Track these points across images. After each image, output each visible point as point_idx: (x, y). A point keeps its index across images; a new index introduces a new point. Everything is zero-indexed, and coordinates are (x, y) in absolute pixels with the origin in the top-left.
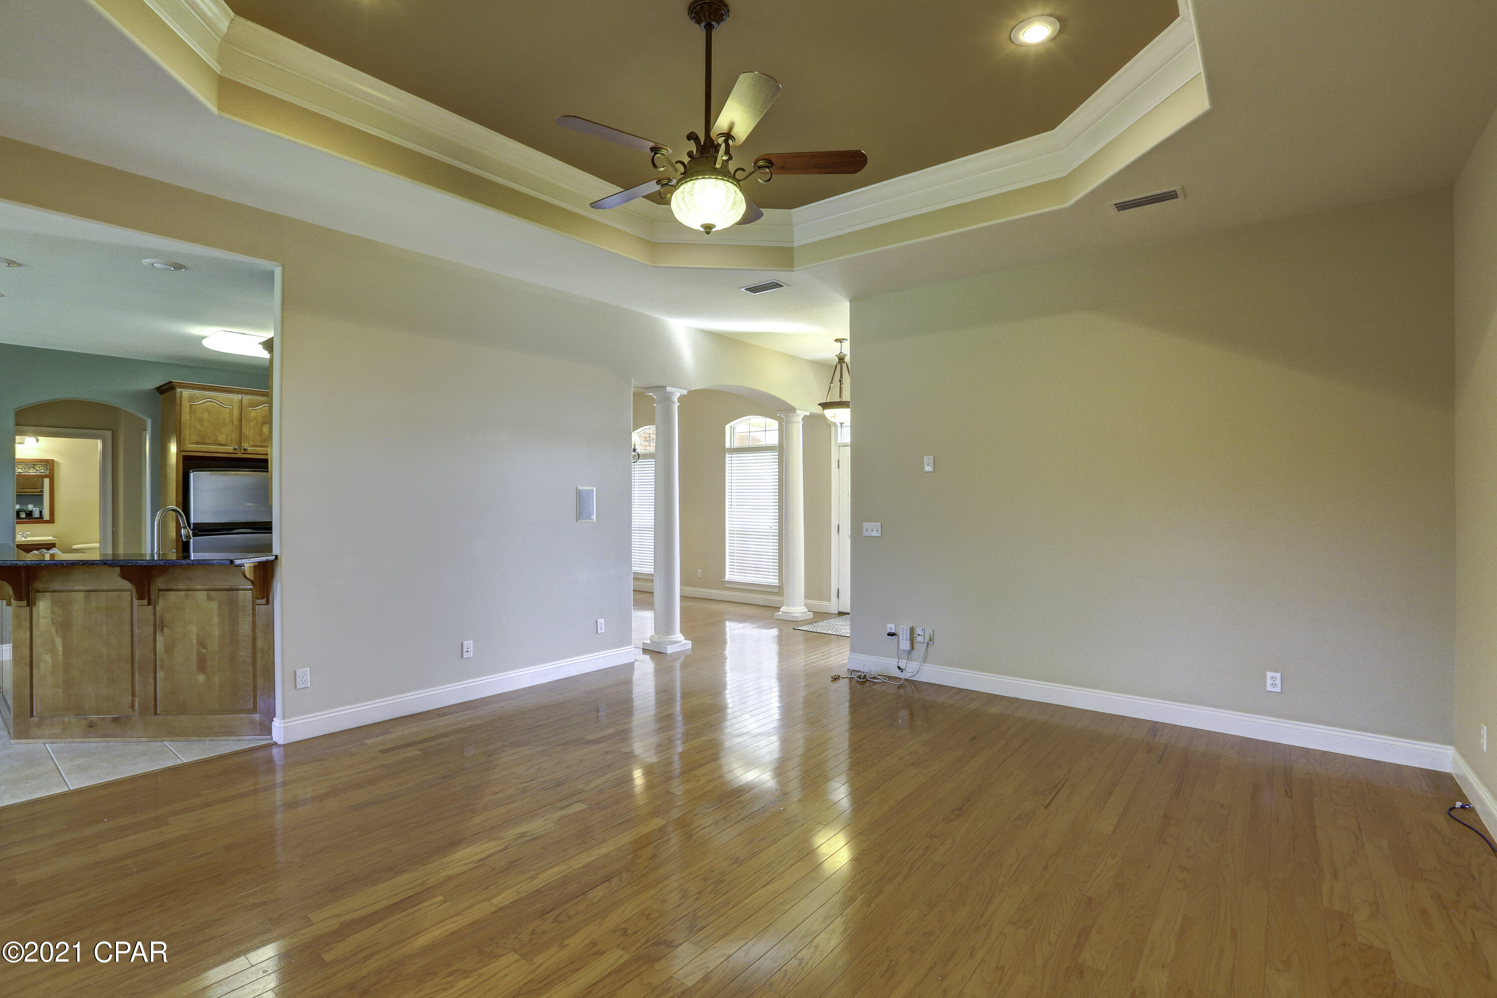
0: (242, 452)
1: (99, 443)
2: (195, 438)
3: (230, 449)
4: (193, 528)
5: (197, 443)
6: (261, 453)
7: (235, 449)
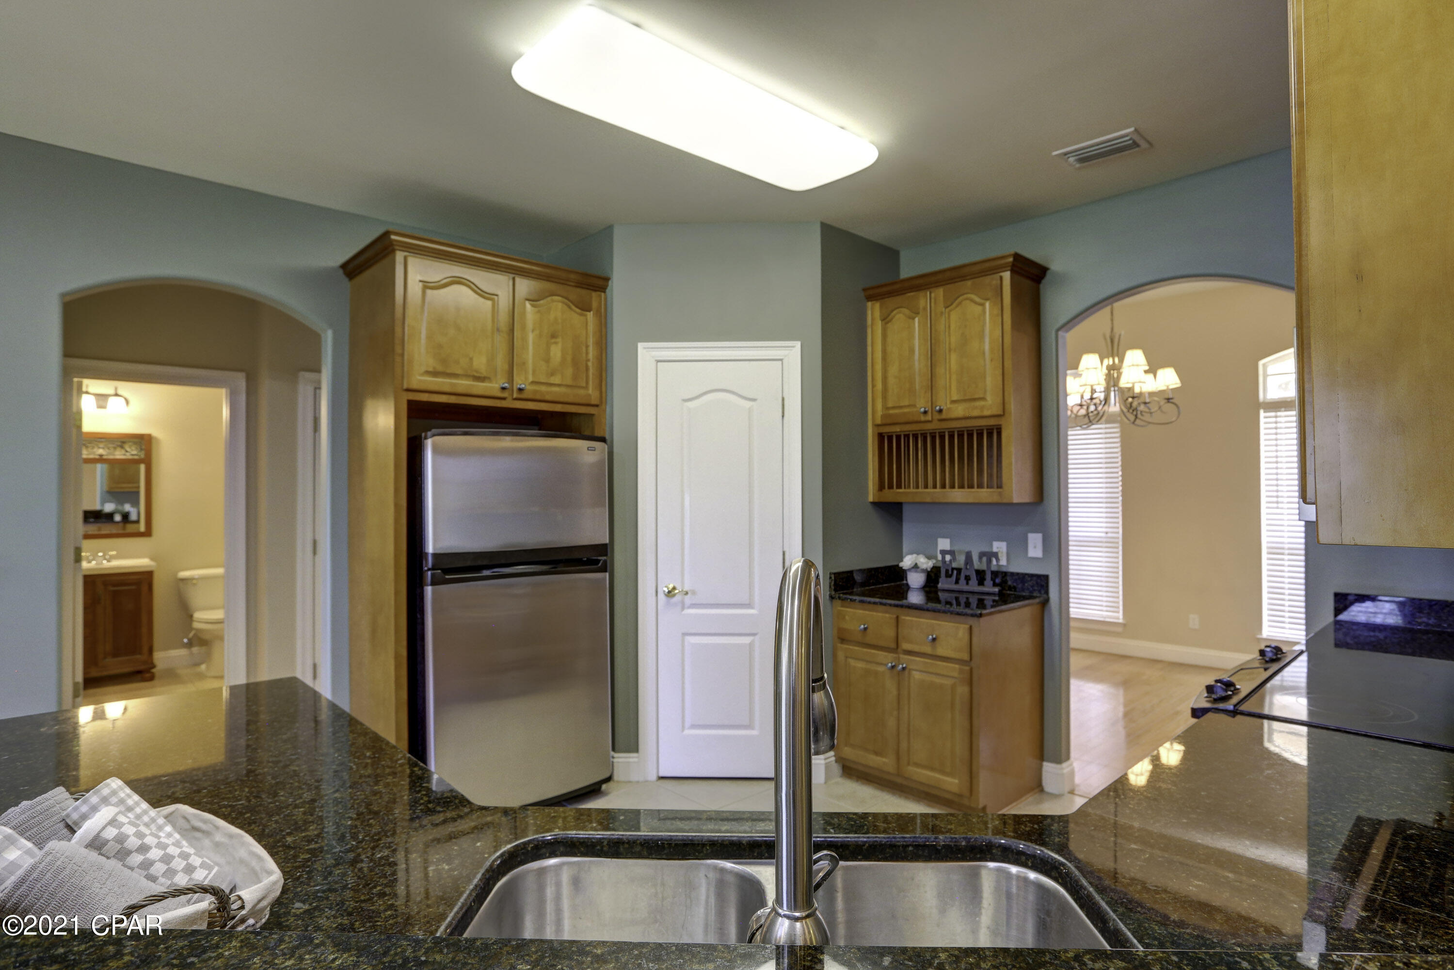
0: (515, 396)
1: (221, 395)
2: (430, 363)
3: (493, 387)
4: (433, 565)
5: (435, 374)
6: (548, 398)
7: (504, 389)
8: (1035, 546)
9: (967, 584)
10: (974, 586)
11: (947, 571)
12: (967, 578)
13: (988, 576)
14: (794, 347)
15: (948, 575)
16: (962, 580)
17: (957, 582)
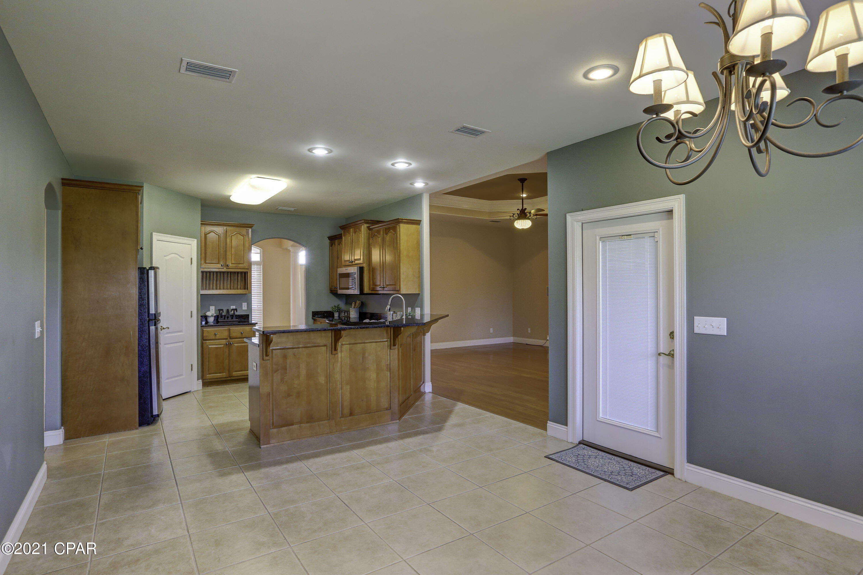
8: (245, 306)
9: (228, 319)
10: (230, 319)
11: (221, 316)
12: (228, 317)
13: (234, 316)
14: (194, 241)
15: (221, 317)
16: (226, 318)
17: (224, 319)
